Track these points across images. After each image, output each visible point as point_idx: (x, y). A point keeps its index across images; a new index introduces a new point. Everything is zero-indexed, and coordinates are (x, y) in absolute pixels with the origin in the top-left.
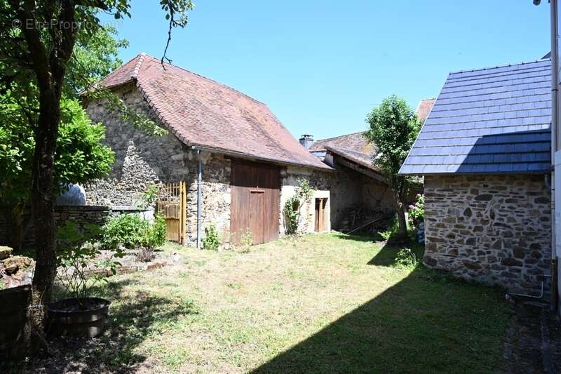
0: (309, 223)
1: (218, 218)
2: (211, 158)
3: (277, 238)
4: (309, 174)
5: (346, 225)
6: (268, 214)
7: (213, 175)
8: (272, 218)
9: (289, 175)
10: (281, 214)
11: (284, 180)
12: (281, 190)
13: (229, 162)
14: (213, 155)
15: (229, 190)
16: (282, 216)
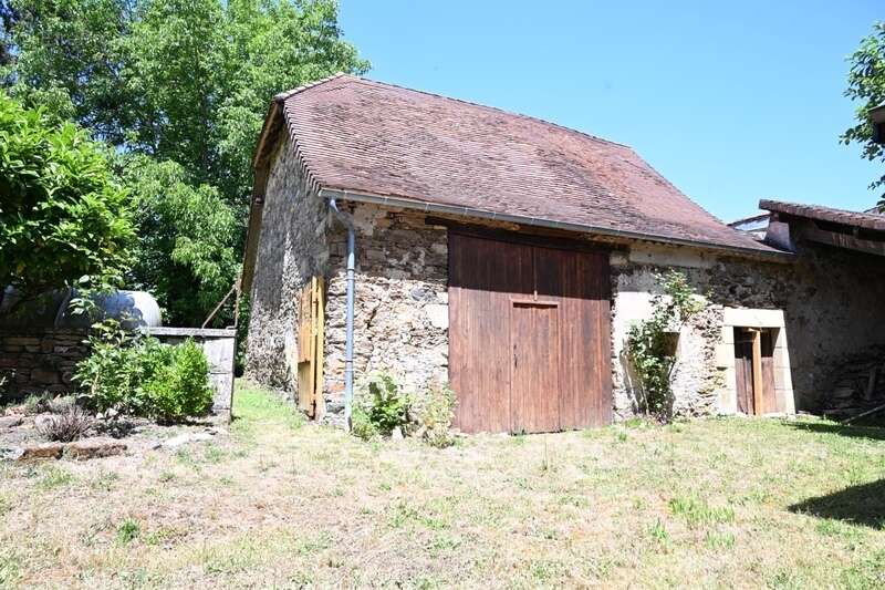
0: (717, 390)
1: (411, 363)
2: (389, 223)
3: (607, 421)
4: (707, 265)
5: (846, 399)
6: (575, 359)
7: (393, 262)
8: (588, 369)
9: (639, 267)
10: (616, 361)
11: (622, 279)
12: (612, 303)
13: (440, 233)
14: (392, 215)
15: (444, 297)
16: (619, 368)
